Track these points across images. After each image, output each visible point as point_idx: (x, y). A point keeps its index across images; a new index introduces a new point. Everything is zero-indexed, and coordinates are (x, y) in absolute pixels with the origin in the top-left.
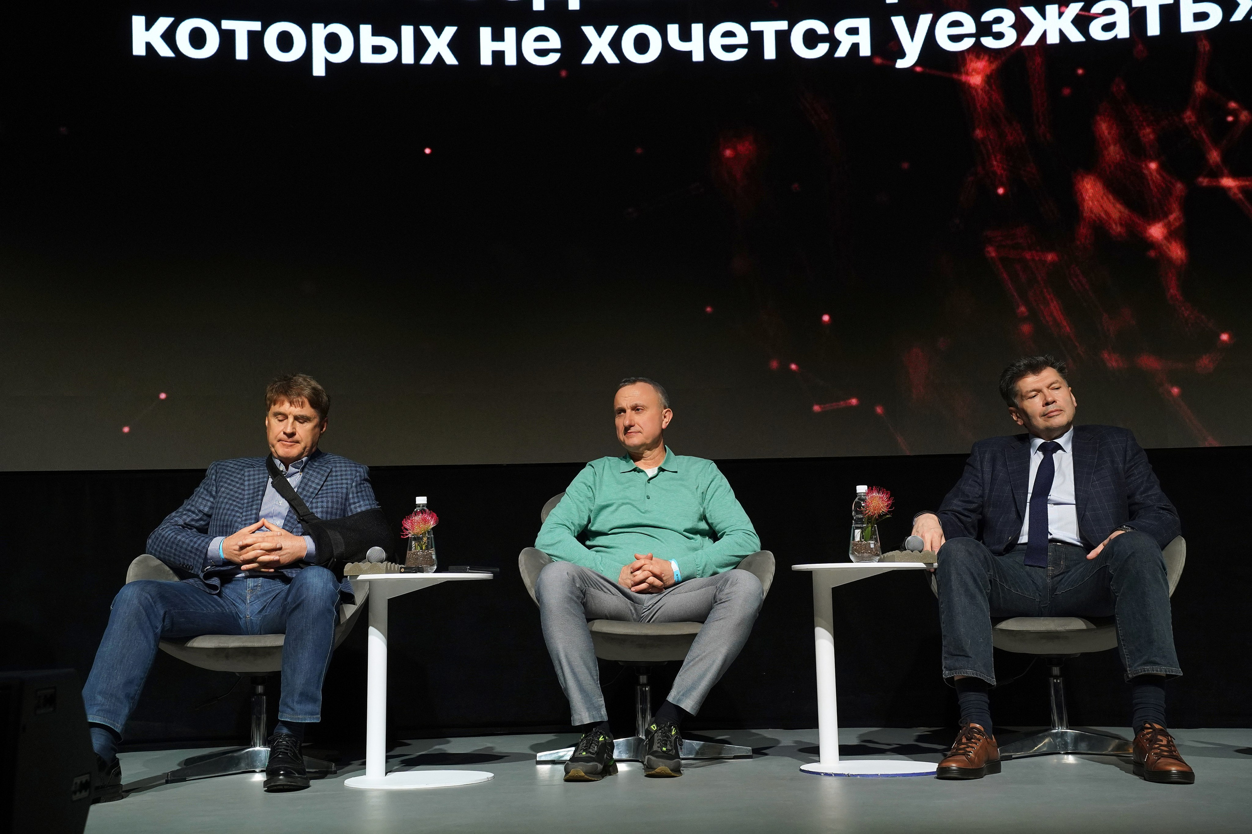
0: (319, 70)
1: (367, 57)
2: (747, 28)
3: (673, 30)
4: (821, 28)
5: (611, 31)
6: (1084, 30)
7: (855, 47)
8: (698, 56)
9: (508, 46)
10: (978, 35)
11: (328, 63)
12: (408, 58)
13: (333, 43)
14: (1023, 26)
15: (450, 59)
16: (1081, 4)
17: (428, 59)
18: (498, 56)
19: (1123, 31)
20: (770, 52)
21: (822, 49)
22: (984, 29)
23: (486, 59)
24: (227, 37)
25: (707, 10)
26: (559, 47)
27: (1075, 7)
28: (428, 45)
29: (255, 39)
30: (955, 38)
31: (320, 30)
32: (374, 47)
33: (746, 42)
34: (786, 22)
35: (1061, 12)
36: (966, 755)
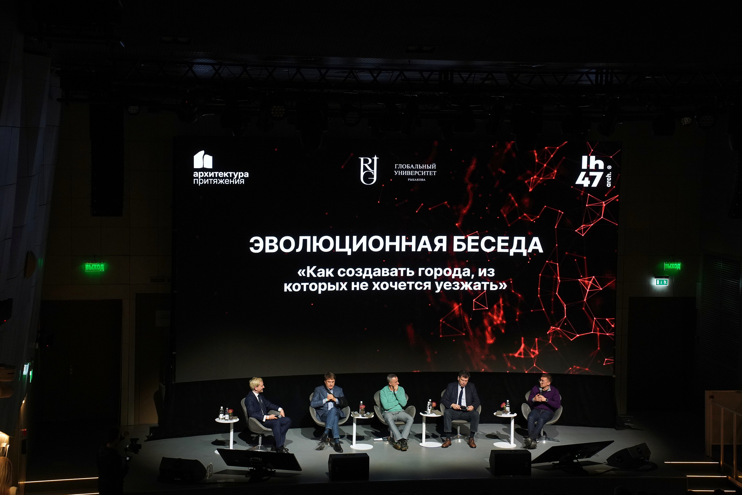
0: (320, 292)
1: (329, 289)
2: (406, 283)
3: (391, 283)
4: (421, 283)
5: (378, 283)
6: (472, 287)
7: (428, 288)
8: (396, 289)
9: (357, 286)
10: (452, 287)
11: (322, 291)
12: (337, 289)
13: (323, 287)
14: (461, 286)
15: (346, 289)
16: (472, 282)
17: (341, 289)
18: (355, 288)
19: (479, 289)
20: (410, 288)
21: (421, 288)
23: (353, 289)
24: (302, 287)
25: (398, 279)
26: (368, 286)
27: (471, 283)
28: (341, 286)
29: (308, 287)
30: (448, 287)
31: (320, 284)
32: (331, 287)
33: (406, 286)
34: (414, 282)
35: (468, 283)
36: (446, 444)
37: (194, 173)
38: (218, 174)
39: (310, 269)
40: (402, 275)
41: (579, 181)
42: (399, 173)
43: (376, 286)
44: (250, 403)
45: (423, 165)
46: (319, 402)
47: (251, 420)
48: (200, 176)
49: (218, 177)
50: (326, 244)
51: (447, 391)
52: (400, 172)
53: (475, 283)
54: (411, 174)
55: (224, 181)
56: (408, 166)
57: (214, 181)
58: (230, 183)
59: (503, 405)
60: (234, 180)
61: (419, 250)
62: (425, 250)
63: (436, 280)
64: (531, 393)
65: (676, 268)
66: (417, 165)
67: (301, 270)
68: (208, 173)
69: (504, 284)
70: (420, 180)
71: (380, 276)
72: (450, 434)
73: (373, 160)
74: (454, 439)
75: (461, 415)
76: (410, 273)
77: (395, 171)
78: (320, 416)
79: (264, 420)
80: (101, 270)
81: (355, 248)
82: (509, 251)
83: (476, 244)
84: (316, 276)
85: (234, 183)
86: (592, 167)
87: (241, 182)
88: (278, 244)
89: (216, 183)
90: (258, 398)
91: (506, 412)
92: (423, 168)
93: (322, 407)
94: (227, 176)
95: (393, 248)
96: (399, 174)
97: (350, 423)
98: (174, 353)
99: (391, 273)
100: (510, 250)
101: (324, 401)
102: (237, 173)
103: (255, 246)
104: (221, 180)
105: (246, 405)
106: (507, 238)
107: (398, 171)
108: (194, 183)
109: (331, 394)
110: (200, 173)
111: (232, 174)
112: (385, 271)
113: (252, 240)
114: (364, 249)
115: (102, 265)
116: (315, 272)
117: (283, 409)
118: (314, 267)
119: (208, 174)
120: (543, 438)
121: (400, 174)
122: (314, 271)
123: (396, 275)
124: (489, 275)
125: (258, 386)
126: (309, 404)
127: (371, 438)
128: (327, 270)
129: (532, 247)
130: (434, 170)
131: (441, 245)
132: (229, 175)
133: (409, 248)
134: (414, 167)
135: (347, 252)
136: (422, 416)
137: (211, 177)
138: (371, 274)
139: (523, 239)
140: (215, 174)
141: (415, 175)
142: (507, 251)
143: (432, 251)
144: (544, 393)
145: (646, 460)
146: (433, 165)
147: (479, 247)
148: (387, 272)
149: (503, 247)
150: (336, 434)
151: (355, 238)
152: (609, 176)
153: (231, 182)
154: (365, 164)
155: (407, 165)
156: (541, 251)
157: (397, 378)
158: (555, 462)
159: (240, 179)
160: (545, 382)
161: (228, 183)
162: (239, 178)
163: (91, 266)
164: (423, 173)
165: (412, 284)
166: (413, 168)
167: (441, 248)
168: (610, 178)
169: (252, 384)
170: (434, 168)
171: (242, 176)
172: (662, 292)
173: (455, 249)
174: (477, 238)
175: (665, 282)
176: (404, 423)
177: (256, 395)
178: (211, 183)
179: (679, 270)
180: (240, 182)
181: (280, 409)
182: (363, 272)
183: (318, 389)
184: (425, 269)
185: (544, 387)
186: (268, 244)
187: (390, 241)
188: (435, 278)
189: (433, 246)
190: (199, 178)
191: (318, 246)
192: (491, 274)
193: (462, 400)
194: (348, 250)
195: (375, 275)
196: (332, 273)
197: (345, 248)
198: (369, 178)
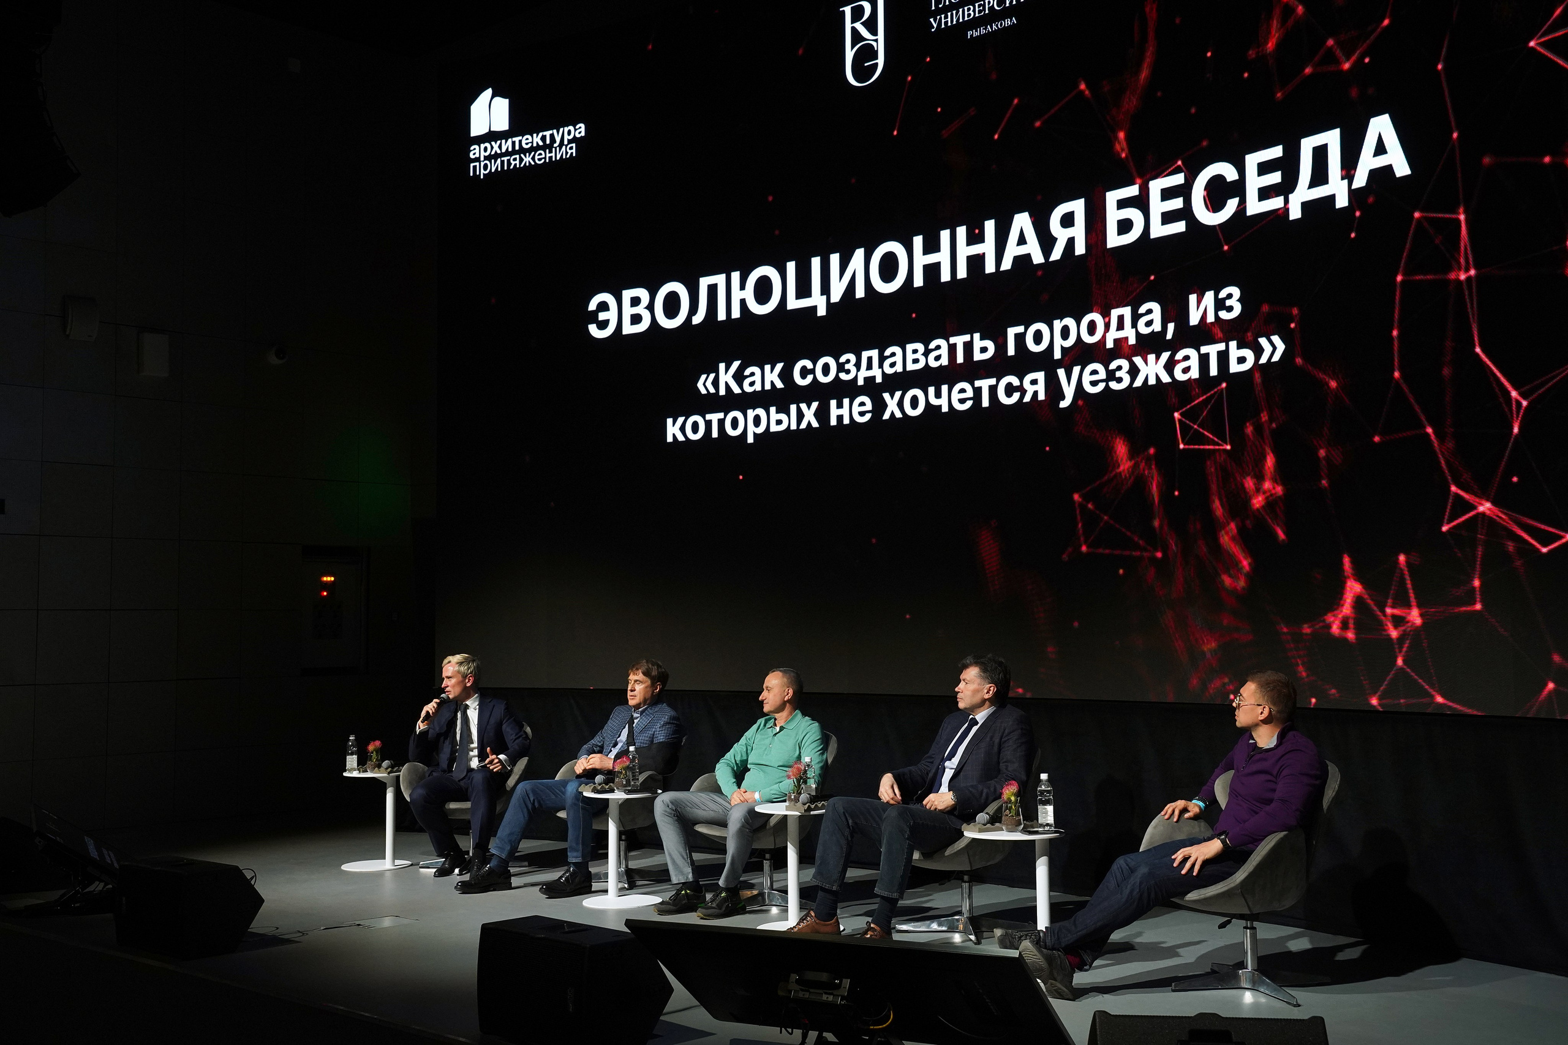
0: (750, 439)
1: (774, 428)
2: (972, 385)
3: (931, 390)
4: (1015, 381)
5: (898, 394)
6: (1171, 373)
7: (1036, 393)
8: (945, 408)
9: (845, 412)
10: (1107, 381)
11: (755, 434)
12: (794, 427)
13: (757, 421)
14: (1134, 371)
15: (815, 424)
16: (1170, 352)
17: (803, 426)
18: (840, 418)
19: (1195, 373)
20: (985, 403)
21: (1016, 396)
22: (1111, 376)
23: (833, 422)
24: (708, 424)
25: (951, 374)
26: (871, 409)
27: (1165, 356)
28: (804, 416)
29: (721, 424)
30: (1094, 383)
31: (751, 414)
32: (777, 421)
33: (972, 395)
34: (995, 379)
35: (1158, 358)
37: (472, 148)
38: (520, 142)
39: (727, 370)
40: (960, 359)
42: (943, 21)
43: (892, 405)
48: (483, 154)
49: (522, 151)
50: (763, 290)
52: (946, 17)
53: (1179, 356)
54: (975, 14)
55: (533, 159)
57: (512, 161)
58: (547, 161)
60: (554, 149)
61: (1007, 265)
62: (1023, 261)
63: (1059, 364)
67: (706, 375)
68: (499, 142)
69: (1276, 339)
70: (1001, 25)
71: (902, 370)
73: (875, 5)
76: (983, 349)
77: (932, 20)
81: (837, 292)
82: (1286, 201)
83: (1177, 203)
84: (740, 392)
87: (570, 152)
88: (650, 307)
89: (516, 164)
94: (541, 143)
95: (932, 271)
96: (943, 26)
99: (932, 356)
100: (1291, 196)
102: (561, 130)
103: (600, 319)
106: (1276, 152)
107: (938, 17)
108: (471, 175)
110: (482, 146)
111: (550, 135)
112: (915, 351)
113: (592, 306)
114: (860, 293)
116: (739, 377)
118: (736, 364)
119: (500, 147)
121: (946, 23)
122: (735, 377)
123: (944, 361)
124: (1224, 315)
128: (767, 368)
129: (1367, 162)
131: (1069, 232)
132: (543, 138)
133: (976, 262)
135: (815, 308)
137: (507, 153)
138: (879, 368)
139: (1332, 139)
140: (513, 144)
141: (987, 12)
142: (1276, 203)
143: (1043, 261)
147: (1186, 213)
148: (918, 356)
149: (1265, 193)
151: (835, 259)
153: (549, 157)
154: (853, 25)
156: (1402, 169)
159: (566, 146)
161: (543, 160)
162: (566, 142)
165: (990, 387)
167: (1071, 243)
171: (571, 136)
173: (1114, 240)
174: (1178, 179)
178: (506, 168)
180: (567, 153)
182: (858, 365)
184: (1026, 329)
186: (628, 311)
187: (925, 252)
188: (1057, 355)
189: (1047, 241)
190: (482, 159)
191: (744, 299)
192: (1230, 309)
194: (818, 301)
195: (889, 371)
196: (780, 376)
197: (810, 296)
198: (866, 65)
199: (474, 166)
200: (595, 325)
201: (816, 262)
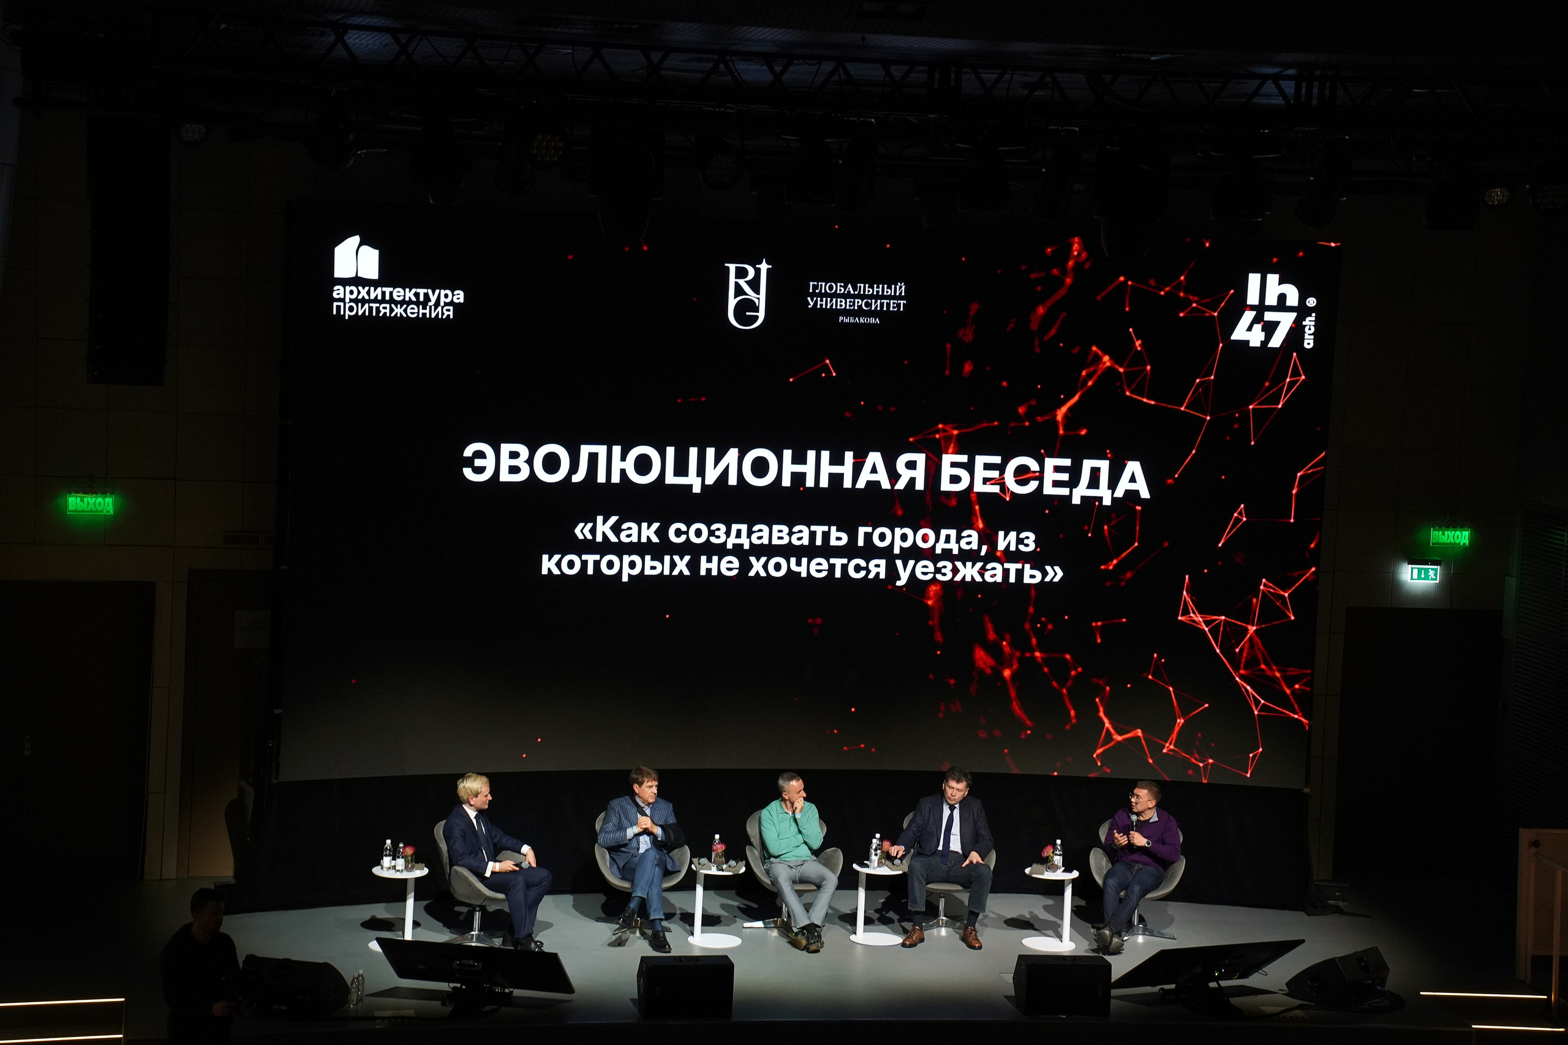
0: (625, 579)
1: (648, 572)
2: (828, 561)
3: (793, 560)
4: (863, 563)
5: (763, 559)
6: (982, 575)
7: (878, 574)
8: (804, 575)
9: (714, 566)
10: (935, 573)
11: (629, 575)
12: (667, 572)
13: (632, 565)
14: (955, 571)
15: (686, 572)
16: (982, 563)
17: (676, 572)
18: (709, 570)
19: (999, 579)
20: (838, 574)
21: (863, 573)
22: (938, 570)
23: (703, 572)
24: (584, 564)
25: (810, 551)
26: (738, 567)
27: (979, 565)
28: (676, 565)
29: (597, 564)
30: (925, 573)
31: (627, 559)
32: (652, 567)
33: (827, 568)
34: (846, 560)
35: (973, 566)
36: (912, 938)
37: (335, 288)
38: (391, 293)
39: (604, 522)
40: (819, 542)
41: (1239, 333)
42: (819, 303)
43: (757, 566)
44: (457, 833)
45: (875, 286)
46: (617, 835)
47: (456, 872)
48: (348, 296)
49: (392, 301)
50: (643, 464)
51: (918, 815)
52: (821, 300)
53: (989, 566)
54: (846, 306)
55: (405, 311)
56: (841, 286)
57: (381, 309)
58: (421, 316)
59: (1048, 851)
60: (428, 307)
61: (861, 484)
62: (873, 485)
63: (898, 557)
64: (1112, 825)
65: (1457, 541)
66: (860, 287)
67: (583, 524)
68: (367, 288)
69: (1057, 568)
70: (867, 320)
71: (767, 543)
72: (921, 916)
73: (758, 272)
74: (931, 927)
75: (948, 872)
76: (838, 538)
77: (809, 299)
78: (618, 868)
79: (488, 874)
80: (105, 512)
81: (711, 477)
82: (1071, 492)
84: (617, 541)
85: (428, 316)
86: (1271, 300)
87: (446, 313)
88: (530, 461)
89: (385, 313)
90: (474, 821)
91: (1054, 868)
92: (875, 293)
93: (625, 845)
94: (414, 299)
95: (797, 478)
96: (819, 307)
97: (688, 884)
98: (276, 712)
99: (795, 536)
100: (1074, 490)
101: (631, 832)
102: (437, 291)
103: (476, 465)
104: (399, 306)
105: (447, 838)
106: (1067, 462)
107: (815, 299)
108: (335, 313)
109: (647, 816)
110: (348, 289)
111: (424, 293)
112: (780, 531)
113: (468, 452)
114: (733, 480)
115: (109, 500)
116: (616, 529)
117: (533, 849)
118: (613, 519)
119: (368, 293)
120: (1138, 931)
121: (821, 305)
122: (612, 528)
123: (806, 541)
124: (1022, 548)
125: (476, 795)
126: (593, 837)
127: (736, 922)
128: (644, 525)
129: (1124, 485)
130: (900, 298)
131: (912, 474)
132: (417, 295)
133: (836, 479)
134: (855, 289)
135: (691, 486)
136: (858, 872)
137: (376, 300)
138: (748, 538)
139: (1104, 465)
140: (383, 293)
141: (856, 308)
142: (1065, 491)
143: (890, 488)
144: (1143, 827)
145: (1379, 988)
146: (898, 287)
147: (1001, 482)
148: (784, 534)
149: (1056, 484)
150: (655, 910)
151: (710, 452)
152: (1309, 322)
153: (423, 313)
154: (738, 280)
155: (839, 284)
156: (1145, 494)
157: (801, 781)
158: (1167, 987)
159: (443, 307)
160: (1144, 800)
161: (416, 315)
162: (442, 304)
163: (82, 500)
164: (875, 305)
165: (842, 565)
166: (852, 292)
167: (912, 481)
168: (1313, 329)
169: (464, 790)
170: (901, 293)
171: (448, 300)
172: (1424, 597)
173: (946, 486)
174: (997, 460)
175: (1431, 573)
176: (815, 888)
177: (472, 814)
178: (374, 314)
179: (1465, 547)
180: (443, 314)
181: (526, 849)
182: (728, 534)
183: (616, 804)
184: (873, 530)
185: (1142, 812)
186: (506, 462)
187: (793, 463)
188: (897, 551)
189: (894, 476)
190: (347, 300)
191: (625, 469)
192: (1027, 545)
193: (951, 836)
194: (693, 480)
195: (756, 541)
196: (656, 532)
197: (687, 475)
198: (747, 313)
199: (337, 306)
200: (470, 469)
201: (693, 452)
